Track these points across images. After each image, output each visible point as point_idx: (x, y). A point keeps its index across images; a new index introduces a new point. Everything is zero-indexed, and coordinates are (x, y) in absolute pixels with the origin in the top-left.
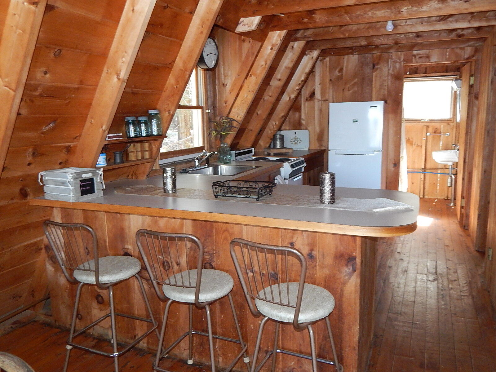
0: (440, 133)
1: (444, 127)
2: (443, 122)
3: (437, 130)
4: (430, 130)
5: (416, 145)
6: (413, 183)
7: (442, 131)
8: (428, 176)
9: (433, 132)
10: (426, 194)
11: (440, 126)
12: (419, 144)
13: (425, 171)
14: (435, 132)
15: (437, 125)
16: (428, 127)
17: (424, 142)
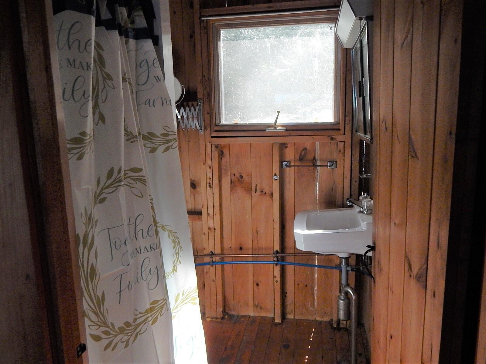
0: (314, 161)
1: (322, 146)
2: (319, 132)
3: (305, 154)
4: (290, 154)
5: (258, 192)
6: (258, 285)
7: (317, 157)
8: (290, 270)
9: (298, 157)
10: (289, 308)
11: (314, 144)
12: (267, 190)
13: (283, 259)
14: (301, 159)
15: (306, 141)
16: (283, 146)
17: (276, 185)
